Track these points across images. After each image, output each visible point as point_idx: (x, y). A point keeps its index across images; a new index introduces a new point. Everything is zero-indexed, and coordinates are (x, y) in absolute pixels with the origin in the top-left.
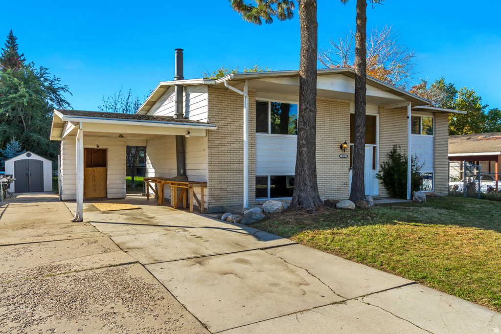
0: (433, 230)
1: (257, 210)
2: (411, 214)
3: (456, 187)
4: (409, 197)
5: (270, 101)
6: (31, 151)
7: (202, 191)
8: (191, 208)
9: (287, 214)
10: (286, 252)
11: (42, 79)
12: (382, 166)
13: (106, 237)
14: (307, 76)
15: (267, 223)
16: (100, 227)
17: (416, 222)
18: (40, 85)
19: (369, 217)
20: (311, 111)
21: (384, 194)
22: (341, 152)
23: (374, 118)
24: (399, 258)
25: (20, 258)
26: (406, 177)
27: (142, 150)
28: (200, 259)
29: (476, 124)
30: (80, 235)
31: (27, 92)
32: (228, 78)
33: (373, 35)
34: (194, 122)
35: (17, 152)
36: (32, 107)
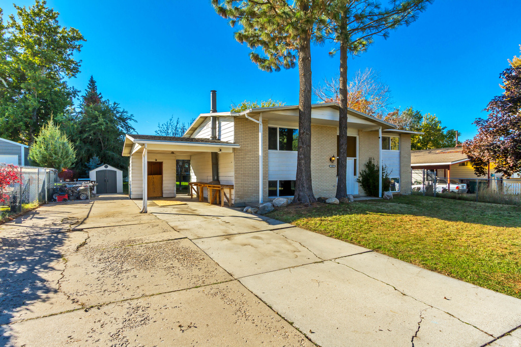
0: (393, 218)
1: (269, 204)
2: (379, 207)
3: (419, 189)
4: (380, 196)
5: (278, 127)
6: (107, 163)
7: (230, 191)
8: (222, 204)
9: (291, 207)
10: (287, 232)
11: (115, 112)
12: (360, 173)
13: (164, 223)
14: (304, 110)
15: (275, 213)
16: (159, 216)
17: (383, 212)
18: (113, 116)
19: (348, 209)
20: (307, 134)
21: (363, 193)
22: (330, 163)
23: (355, 138)
24: (364, 235)
25: (108, 235)
26: (378, 181)
27: (187, 163)
28: (228, 236)
29: (437, 141)
30: (147, 221)
31: (104, 121)
32: (248, 111)
33: (357, 76)
34: (224, 143)
35: (98, 164)
36: (108, 132)
